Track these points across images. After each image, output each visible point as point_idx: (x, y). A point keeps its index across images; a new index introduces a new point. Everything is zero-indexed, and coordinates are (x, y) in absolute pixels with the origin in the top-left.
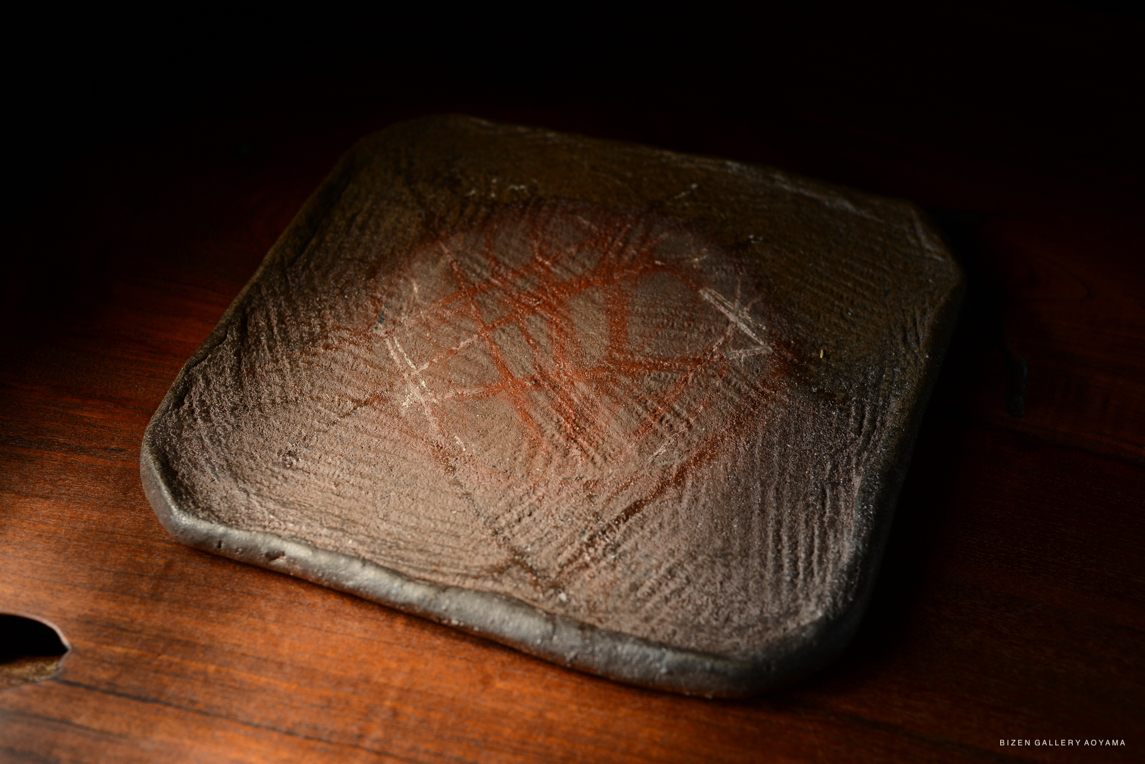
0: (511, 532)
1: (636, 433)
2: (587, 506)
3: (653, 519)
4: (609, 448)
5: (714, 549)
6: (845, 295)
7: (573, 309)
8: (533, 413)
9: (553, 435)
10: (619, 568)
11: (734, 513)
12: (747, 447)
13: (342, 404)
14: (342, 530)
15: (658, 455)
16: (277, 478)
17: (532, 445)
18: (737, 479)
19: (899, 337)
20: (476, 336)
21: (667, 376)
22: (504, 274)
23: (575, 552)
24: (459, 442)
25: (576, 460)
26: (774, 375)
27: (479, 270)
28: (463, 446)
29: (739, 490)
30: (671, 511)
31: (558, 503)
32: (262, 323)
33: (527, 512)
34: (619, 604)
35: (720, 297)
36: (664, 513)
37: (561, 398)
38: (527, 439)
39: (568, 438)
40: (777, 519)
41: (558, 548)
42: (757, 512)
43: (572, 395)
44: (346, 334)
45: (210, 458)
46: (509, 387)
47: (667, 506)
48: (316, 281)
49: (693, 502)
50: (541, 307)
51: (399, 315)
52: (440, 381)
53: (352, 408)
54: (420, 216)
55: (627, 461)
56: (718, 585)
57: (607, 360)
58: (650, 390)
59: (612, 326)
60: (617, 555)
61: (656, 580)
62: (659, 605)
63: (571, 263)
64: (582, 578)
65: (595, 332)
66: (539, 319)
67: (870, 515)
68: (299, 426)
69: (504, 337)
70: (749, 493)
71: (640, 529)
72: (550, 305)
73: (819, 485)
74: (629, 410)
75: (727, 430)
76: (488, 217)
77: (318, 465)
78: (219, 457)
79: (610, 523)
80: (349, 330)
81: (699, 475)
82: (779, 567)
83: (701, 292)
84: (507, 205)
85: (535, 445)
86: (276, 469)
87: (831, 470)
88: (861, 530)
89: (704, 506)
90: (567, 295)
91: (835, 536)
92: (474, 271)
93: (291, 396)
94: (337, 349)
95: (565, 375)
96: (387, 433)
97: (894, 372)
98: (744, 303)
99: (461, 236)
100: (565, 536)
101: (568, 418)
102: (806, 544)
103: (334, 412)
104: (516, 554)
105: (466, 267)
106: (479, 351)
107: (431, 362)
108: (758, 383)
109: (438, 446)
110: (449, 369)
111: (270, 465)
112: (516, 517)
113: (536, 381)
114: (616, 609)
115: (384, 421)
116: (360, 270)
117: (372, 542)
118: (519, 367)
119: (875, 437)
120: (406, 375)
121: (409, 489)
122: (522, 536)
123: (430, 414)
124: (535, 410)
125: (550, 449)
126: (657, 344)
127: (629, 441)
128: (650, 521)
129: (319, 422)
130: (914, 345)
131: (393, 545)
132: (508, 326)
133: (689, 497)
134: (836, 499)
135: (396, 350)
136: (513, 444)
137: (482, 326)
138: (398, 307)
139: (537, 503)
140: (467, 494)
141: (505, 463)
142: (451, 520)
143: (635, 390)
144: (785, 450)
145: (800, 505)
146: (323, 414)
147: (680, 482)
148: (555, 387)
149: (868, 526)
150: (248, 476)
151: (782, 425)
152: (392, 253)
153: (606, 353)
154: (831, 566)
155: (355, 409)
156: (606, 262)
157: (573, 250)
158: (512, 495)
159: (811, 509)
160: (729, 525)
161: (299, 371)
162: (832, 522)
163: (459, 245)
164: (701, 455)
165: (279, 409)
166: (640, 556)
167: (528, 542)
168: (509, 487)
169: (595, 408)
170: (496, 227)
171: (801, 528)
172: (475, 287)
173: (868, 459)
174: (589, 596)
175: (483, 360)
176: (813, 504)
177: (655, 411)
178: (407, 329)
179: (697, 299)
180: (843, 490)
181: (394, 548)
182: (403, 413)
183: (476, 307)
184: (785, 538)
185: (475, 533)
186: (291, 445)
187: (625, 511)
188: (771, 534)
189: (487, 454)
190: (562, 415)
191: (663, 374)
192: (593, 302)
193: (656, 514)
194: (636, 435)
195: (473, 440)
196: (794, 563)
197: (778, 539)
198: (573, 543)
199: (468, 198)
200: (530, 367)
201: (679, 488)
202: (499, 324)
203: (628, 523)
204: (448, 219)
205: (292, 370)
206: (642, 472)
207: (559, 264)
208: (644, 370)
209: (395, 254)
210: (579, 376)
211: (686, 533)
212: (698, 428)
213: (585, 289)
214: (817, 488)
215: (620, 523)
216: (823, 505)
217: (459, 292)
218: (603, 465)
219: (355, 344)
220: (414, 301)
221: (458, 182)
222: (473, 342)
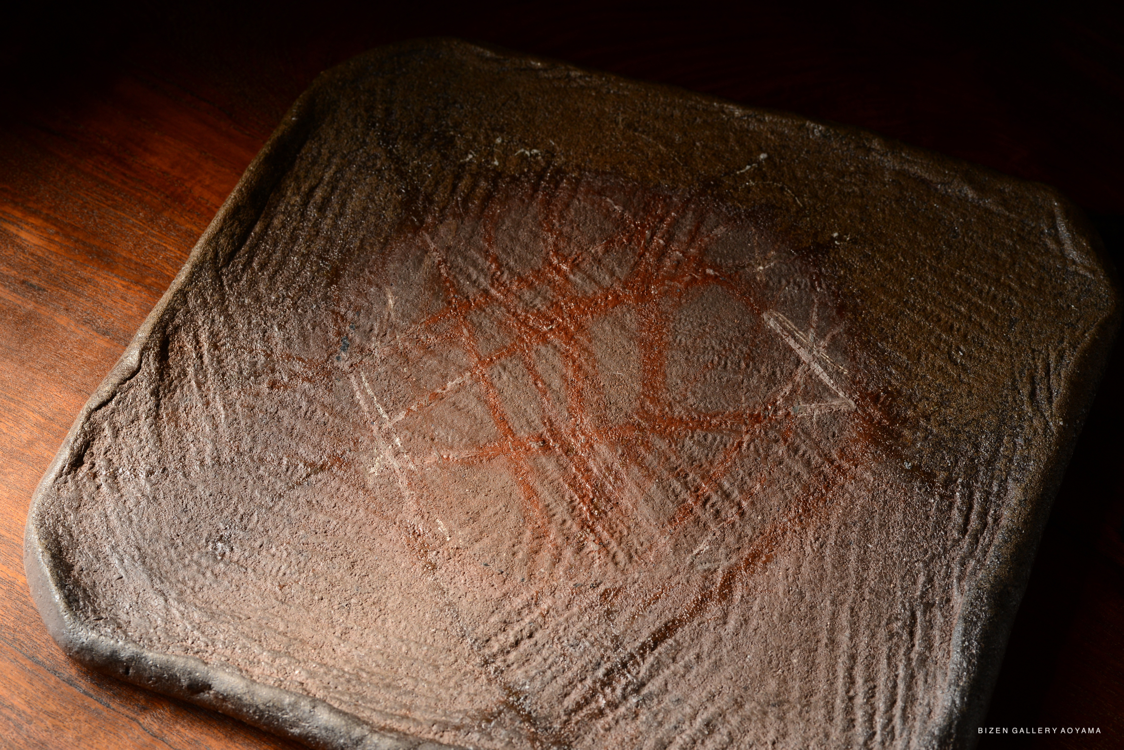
0: (505, 661)
1: (672, 520)
2: (604, 627)
3: (688, 649)
4: (635, 542)
5: (767, 694)
6: (956, 326)
7: (596, 338)
8: (539, 489)
9: (564, 521)
10: (642, 718)
11: (794, 643)
12: (816, 546)
13: (291, 469)
14: (288, 654)
15: (698, 554)
16: (204, 574)
17: (536, 535)
18: (801, 593)
19: (1025, 392)
20: (468, 374)
21: (715, 439)
22: (508, 282)
23: (587, 693)
24: (442, 528)
25: (593, 558)
26: (856, 441)
27: (474, 277)
28: (446, 534)
29: (802, 609)
30: (713, 636)
31: (567, 620)
32: (189, 347)
33: (525, 633)
35: (790, 325)
36: (703, 640)
37: (576, 468)
38: (530, 527)
39: (584, 525)
40: (850, 651)
41: (564, 686)
42: (825, 641)
43: (591, 464)
44: (298, 367)
45: (117, 545)
46: (509, 450)
47: (707, 630)
48: (262, 288)
49: (742, 624)
50: (554, 334)
51: (369, 339)
52: (420, 439)
53: (304, 475)
54: (399, 192)
55: (658, 561)
57: (637, 413)
58: (692, 459)
59: (645, 364)
60: (641, 698)
61: (689, 736)
63: (595, 268)
64: (594, 730)
65: (623, 372)
66: (551, 350)
67: (972, 655)
68: (235, 499)
69: (505, 378)
70: (815, 614)
71: (671, 661)
72: (566, 330)
73: (907, 604)
74: (664, 488)
75: (790, 520)
76: (488, 197)
77: (258, 557)
78: (128, 543)
79: (634, 652)
80: (303, 361)
81: (751, 584)
82: (850, 723)
83: (765, 316)
84: (514, 179)
85: (540, 536)
86: (204, 562)
87: (924, 585)
88: (959, 677)
89: (755, 630)
90: (589, 316)
91: (926, 681)
92: (469, 277)
93: (226, 456)
94: (286, 387)
95: (583, 434)
96: (349, 512)
97: (1015, 443)
98: (821, 335)
99: (453, 224)
100: (574, 668)
101: (584, 496)
102: (886, 690)
103: (281, 481)
104: (510, 693)
105: (458, 270)
106: (471, 396)
107: (410, 410)
108: (833, 451)
109: (414, 533)
110: (432, 421)
111: (196, 556)
112: (512, 639)
113: (544, 442)
115: (346, 495)
116: (318, 271)
117: (325, 673)
118: (524, 422)
119: (983, 541)
120: (375, 428)
121: (376, 594)
122: (518, 668)
123: (405, 485)
124: (542, 483)
125: (559, 541)
126: (704, 392)
127: (662, 533)
128: (684, 651)
129: (261, 494)
130: (1044, 405)
131: (353, 677)
132: (511, 361)
133: (737, 617)
134: (929, 625)
135: (363, 391)
136: (512, 533)
137: (477, 359)
138: (368, 328)
139: (539, 620)
140: (450, 604)
141: (501, 561)
142: (428, 641)
143: (673, 458)
144: (865, 552)
145: (882, 633)
146: (266, 483)
147: (726, 594)
148: (568, 451)
149: (968, 673)
150: (167, 572)
151: (863, 515)
152: (361, 247)
153: (637, 404)
154: (917, 726)
155: (308, 476)
156: (642, 269)
157: (600, 249)
158: (508, 608)
159: (895, 640)
160: (788, 661)
161: (236, 420)
162: (923, 661)
163: (450, 237)
164: (755, 556)
165: (211, 475)
166: (670, 701)
167: (527, 677)
168: (505, 595)
169: (619, 483)
170: (499, 211)
171: (881, 667)
172: (469, 301)
173: (974, 573)
175: (479, 410)
176: (898, 633)
177: (697, 489)
178: (378, 361)
179: (758, 327)
180: (939, 614)
181: (354, 682)
182: (370, 483)
183: (469, 331)
184: (860, 681)
185: (459, 662)
186: (223, 527)
187: (653, 635)
188: (841, 673)
189: (477, 546)
190: (576, 491)
191: (710, 437)
192: (623, 327)
193: (693, 640)
194: (670, 523)
195: (461, 526)
196: (871, 717)
197: (851, 680)
198: (585, 679)
199: (463, 166)
200: (537, 422)
201: (724, 603)
202: (499, 357)
203: (656, 652)
204: (436, 198)
205: (227, 417)
207: (580, 270)
208: (685, 429)
209: (366, 249)
210: (600, 436)
211: (730, 669)
212: (753, 516)
213: (613, 308)
214: (905, 609)
215: (645, 652)
216: (912, 634)
217: (447, 308)
218: (627, 567)
219: (309, 380)
220: (388, 320)
221: (451, 141)
222: (464, 382)
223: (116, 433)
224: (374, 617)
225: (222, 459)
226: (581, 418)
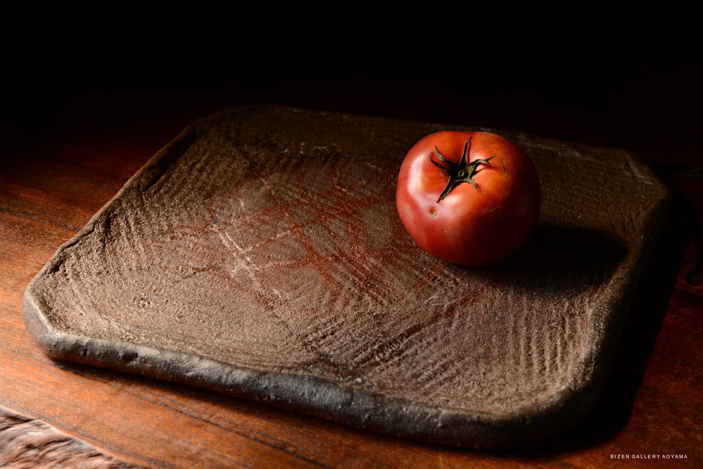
0: (318, 344)
2: (377, 329)
3: (429, 336)
4: (393, 296)
5: (478, 353)
7: (364, 215)
8: (334, 276)
9: (350, 289)
10: (403, 365)
11: (493, 333)
13: (184, 271)
14: (184, 341)
15: (432, 299)
16: (132, 313)
17: (333, 294)
18: (495, 313)
19: (620, 228)
20: (289, 231)
22: (311, 196)
23: (368, 355)
24: (276, 292)
25: (368, 303)
27: (291, 194)
28: (279, 295)
29: (496, 319)
30: (443, 331)
31: (354, 327)
32: (122, 224)
33: (329, 332)
34: (403, 385)
36: (437, 333)
37: (355, 267)
38: (329, 291)
39: (361, 290)
40: (527, 336)
41: (354, 353)
42: (511, 332)
43: (364, 266)
44: (188, 231)
45: (79, 301)
46: (315, 261)
47: (440, 328)
48: (166, 200)
49: (460, 326)
50: (340, 215)
51: (229, 219)
52: (262, 257)
53: (192, 273)
54: (245, 163)
55: (408, 303)
56: (482, 375)
57: (391, 244)
58: (425, 262)
59: (394, 225)
60: (401, 357)
61: (432, 371)
62: (435, 386)
63: (362, 189)
64: (374, 370)
65: (381, 228)
66: (338, 221)
67: (601, 329)
68: (151, 283)
69: (311, 231)
70: (504, 321)
71: (419, 341)
72: (346, 213)
73: (559, 315)
74: (409, 273)
75: (485, 284)
76: (298, 166)
77: (165, 306)
78: (86, 300)
79: (395, 338)
80: (191, 228)
81: (465, 311)
82: (531, 365)
84: (312, 158)
85: (335, 295)
86: (132, 308)
87: (568, 307)
88: (594, 339)
89: (469, 328)
90: (360, 208)
91: (574, 345)
92: (288, 195)
93: (144, 266)
94: (181, 239)
95: (359, 253)
96: (220, 287)
99: (278, 175)
100: (360, 345)
101: (361, 278)
102: (550, 351)
103: (179, 275)
104: (321, 355)
105: (281, 192)
106: (291, 240)
107: (255, 246)
109: (259, 295)
110: (268, 250)
111: (127, 306)
112: (321, 335)
113: (336, 257)
114: (401, 388)
115: (218, 280)
116: (199, 194)
117: (208, 348)
118: (323, 249)
120: (235, 254)
121: (237, 320)
122: (326, 347)
123: (254, 276)
124: (335, 274)
125: (347, 296)
127: (409, 292)
128: (426, 337)
129: (166, 281)
130: (631, 232)
131: (224, 350)
132: (314, 225)
133: (457, 323)
134: (573, 323)
135: (227, 239)
136: (319, 293)
137: (294, 225)
138: (229, 215)
139: (337, 327)
140: (283, 322)
141: (313, 304)
142: (270, 337)
143: (413, 262)
144: (531, 296)
145: (545, 328)
146: (169, 277)
147: (450, 315)
148: (350, 261)
149: (599, 336)
150: (110, 312)
151: (529, 281)
152: (224, 185)
153: (390, 241)
154: (571, 362)
155: (195, 273)
156: (388, 189)
157: (364, 182)
158: (318, 322)
159: (554, 330)
160: (490, 340)
161: (151, 252)
162: (571, 337)
163: (276, 180)
164: (466, 300)
165: (136, 274)
166: (419, 358)
167: (331, 350)
168: (315, 317)
169: (382, 273)
170: (304, 170)
171: (546, 341)
172: (288, 203)
173: (598, 298)
174: (380, 380)
175: (296, 245)
176: (555, 327)
177: (429, 274)
178: (236, 228)
180: (578, 318)
181: (225, 352)
182: (232, 276)
183: (289, 214)
184: (534, 348)
185: (289, 344)
186: (143, 294)
187: (407, 331)
188: (522, 345)
189: (298, 299)
190: (356, 277)
193: (431, 333)
194: (414, 288)
195: (288, 291)
196: (542, 362)
198: (367, 349)
199: (283, 154)
200: (331, 249)
201: (449, 318)
202: (307, 224)
203: (409, 338)
204: (267, 166)
205: (145, 251)
206: (420, 309)
207: (353, 190)
208: (420, 250)
209: (227, 185)
210: (369, 254)
211: (455, 344)
212: (463, 284)
213: (374, 204)
214: (558, 317)
215: (403, 338)
216: (563, 327)
217: (276, 206)
218: (389, 306)
219: (195, 236)
220: (241, 211)
221: (275, 145)
222: (287, 234)
223: (79, 258)
224: (236, 329)
225: (143, 268)
226: (358, 247)
